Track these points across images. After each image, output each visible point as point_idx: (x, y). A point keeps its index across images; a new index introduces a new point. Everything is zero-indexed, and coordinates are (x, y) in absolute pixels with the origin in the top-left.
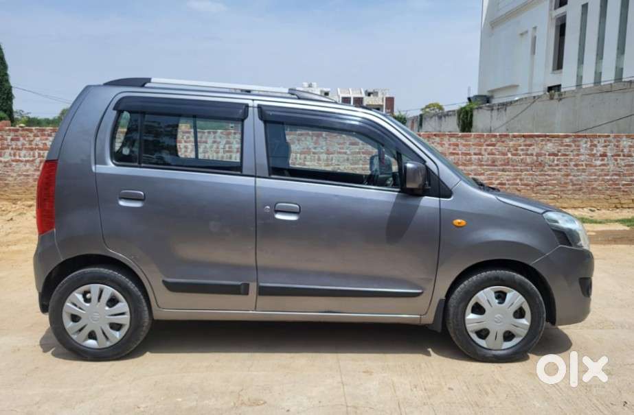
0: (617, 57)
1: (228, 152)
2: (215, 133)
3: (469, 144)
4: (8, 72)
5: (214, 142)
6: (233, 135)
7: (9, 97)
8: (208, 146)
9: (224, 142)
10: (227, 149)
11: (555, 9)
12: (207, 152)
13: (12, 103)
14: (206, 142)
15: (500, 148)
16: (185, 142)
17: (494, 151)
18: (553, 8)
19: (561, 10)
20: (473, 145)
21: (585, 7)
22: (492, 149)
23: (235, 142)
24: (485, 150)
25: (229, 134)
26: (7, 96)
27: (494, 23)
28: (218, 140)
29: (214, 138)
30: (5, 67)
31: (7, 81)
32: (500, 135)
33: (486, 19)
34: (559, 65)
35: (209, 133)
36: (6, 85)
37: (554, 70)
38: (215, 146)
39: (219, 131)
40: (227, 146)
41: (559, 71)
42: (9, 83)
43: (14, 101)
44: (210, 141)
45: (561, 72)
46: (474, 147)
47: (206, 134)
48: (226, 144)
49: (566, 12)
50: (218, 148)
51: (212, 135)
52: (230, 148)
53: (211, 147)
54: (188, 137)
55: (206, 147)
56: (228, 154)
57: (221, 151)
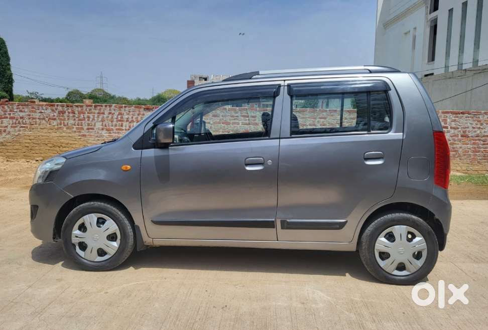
0: (474, 51)
1: (120, 121)
2: (110, 106)
3: (306, 117)
4: (10, 63)
5: (110, 113)
6: (124, 108)
7: (10, 81)
8: (105, 116)
9: (117, 113)
10: (119, 119)
11: (430, 13)
12: (104, 121)
13: (12, 86)
14: (104, 113)
15: (330, 120)
16: (88, 113)
17: (325, 123)
18: (429, 13)
19: (434, 14)
20: (308, 117)
21: (451, 11)
22: (323, 122)
23: (125, 114)
24: (318, 122)
25: (122, 107)
26: (9, 81)
27: (386, 24)
28: (113, 112)
29: (110, 110)
30: (8, 59)
31: (9, 69)
32: (329, 110)
33: (379, 22)
34: (432, 57)
35: (106, 106)
36: (8, 72)
37: (428, 62)
38: (110, 116)
39: (114, 105)
40: (119, 116)
41: (432, 63)
42: (11, 71)
43: (14, 84)
44: (106, 113)
45: (434, 64)
46: (309, 119)
47: (104, 107)
48: (118, 115)
49: (437, 16)
50: (112, 118)
51: (108, 108)
52: (122, 118)
53: (108, 117)
54: (90, 110)
55: (103, 116)
56: (120, 123)
57: (115, 120)
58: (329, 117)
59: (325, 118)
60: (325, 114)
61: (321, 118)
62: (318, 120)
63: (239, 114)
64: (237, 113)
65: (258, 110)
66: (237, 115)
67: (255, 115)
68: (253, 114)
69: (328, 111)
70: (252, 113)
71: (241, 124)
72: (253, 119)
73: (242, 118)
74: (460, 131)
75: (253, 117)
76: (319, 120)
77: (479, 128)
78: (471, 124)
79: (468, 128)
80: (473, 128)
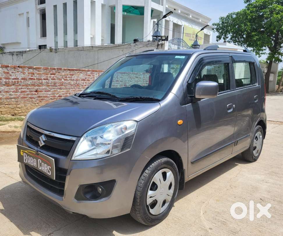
0: (74, 35)
11: (38, 4)
15: (58, 76)
19: (42, 6)
20: (43, 74)
21: (55, 7)
22: (53, 77)
24: (50, 77)
34: (44, 34)
37: (41, 37)
41: (46, 38)
49: (45, 7)
58: (57, 74)
59: (54, 74)
60: (54, 71)
61: (51, 74)
62: (49, 75)
69: (56, 69)
74: (123, 83)
76: (51, 75)
77: (131, 81)
78: (128, 79)
79: (126, 81)
80: (128, 81)
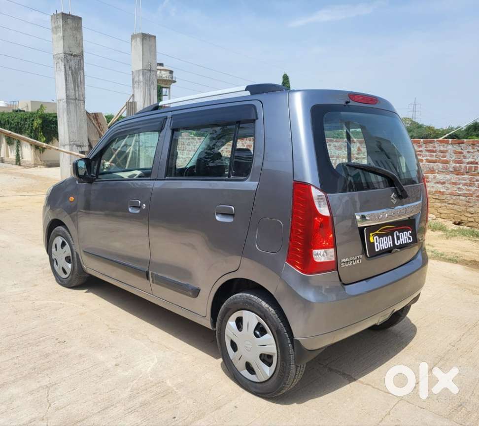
63: (423, 149)
64: (420, 146)
65: (450, 142)
66: (421, 149)
67: (445, 149)
68: (442, 149)
70: (441, 147)
71: (424, 161)
72: (442, 154)
73: (428, 153)
75: (442, 152)
